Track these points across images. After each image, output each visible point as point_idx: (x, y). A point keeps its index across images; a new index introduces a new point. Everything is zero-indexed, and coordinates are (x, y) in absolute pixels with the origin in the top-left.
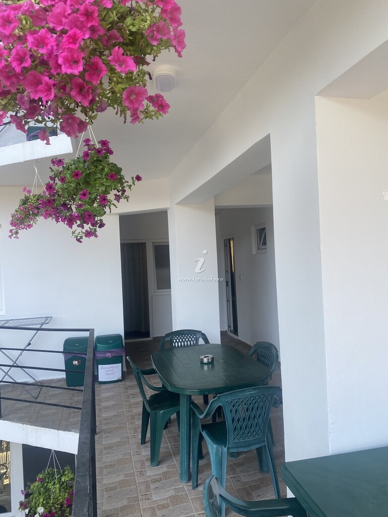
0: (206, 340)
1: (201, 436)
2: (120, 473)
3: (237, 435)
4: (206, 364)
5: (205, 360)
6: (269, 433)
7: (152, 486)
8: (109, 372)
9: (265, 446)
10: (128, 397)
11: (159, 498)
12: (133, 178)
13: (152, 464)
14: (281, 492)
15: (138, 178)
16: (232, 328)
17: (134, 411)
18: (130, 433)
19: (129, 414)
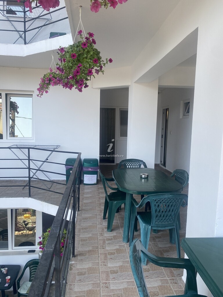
0: (145, 166)
1: (136, 217)
2: (90, 233)
3: (158, 220)
4: (143, 178)
5: (143, 176)
6: (177, 222)
7: (107, 242)
8: (89, 179)
9: (174, 228)
10: (99, 193)
11: (110, 249)
12: (107, 59)
13: (108, 231)
14: (181, 255)
15: (111, 61)
16: (163, 163)
17: (101, 201)
18: (98, 213)
19: (98, 202)
